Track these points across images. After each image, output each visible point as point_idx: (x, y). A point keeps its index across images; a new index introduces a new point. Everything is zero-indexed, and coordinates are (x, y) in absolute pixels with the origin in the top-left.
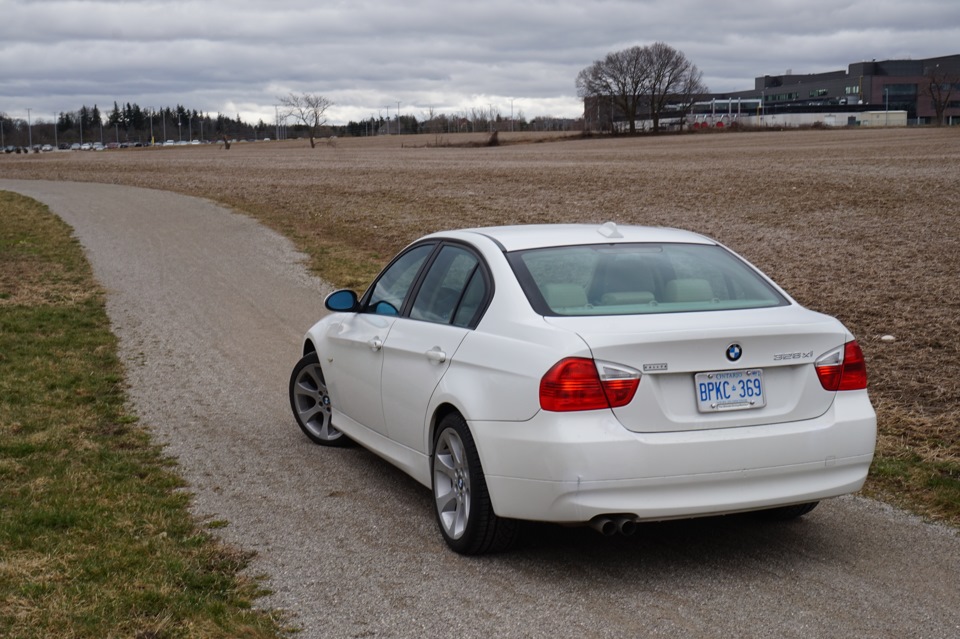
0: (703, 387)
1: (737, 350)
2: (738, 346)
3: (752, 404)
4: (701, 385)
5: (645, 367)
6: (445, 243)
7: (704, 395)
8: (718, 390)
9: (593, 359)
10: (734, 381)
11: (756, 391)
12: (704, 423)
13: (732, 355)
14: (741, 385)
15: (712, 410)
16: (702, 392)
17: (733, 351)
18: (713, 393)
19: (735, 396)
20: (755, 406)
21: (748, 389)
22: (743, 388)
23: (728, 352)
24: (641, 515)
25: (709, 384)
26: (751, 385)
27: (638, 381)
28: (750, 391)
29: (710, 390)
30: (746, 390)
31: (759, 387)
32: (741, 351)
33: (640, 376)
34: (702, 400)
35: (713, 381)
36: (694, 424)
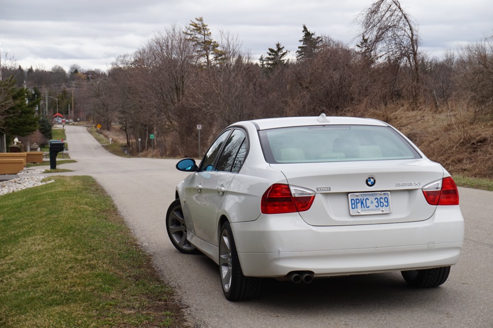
0: (353, 201)
1: (372, 180)
2: (373, 178)
3: (383, 211)
4: (352, 200)
5: (317, 189)
6: (235, 128)
7: (353, 205)
8: (362, 203)
9: (288, 185)
10: (372, 198)
11: (386, 204)
12: (353, 221)
13: (370, 183)
14: (377, 200)
15: (358, 214)
16: (352, 204)
17: (370, 181)
18: (359, 205)
19: (372, 206)
20: (384, 212)
21: (381, 202)
22: (377, 202)
23: (367, 181)
24: (315, 272)
25: (356, 199)
26: (382, 200)
27: (314, 197)
28: (382, 204)
29: (357, 203)
30: (379, 204)
31: (387, 202)
32: (375, 181)
33: (315, 194)
34: (352, 208)
35: (359, 198)
36: (347, 222)
